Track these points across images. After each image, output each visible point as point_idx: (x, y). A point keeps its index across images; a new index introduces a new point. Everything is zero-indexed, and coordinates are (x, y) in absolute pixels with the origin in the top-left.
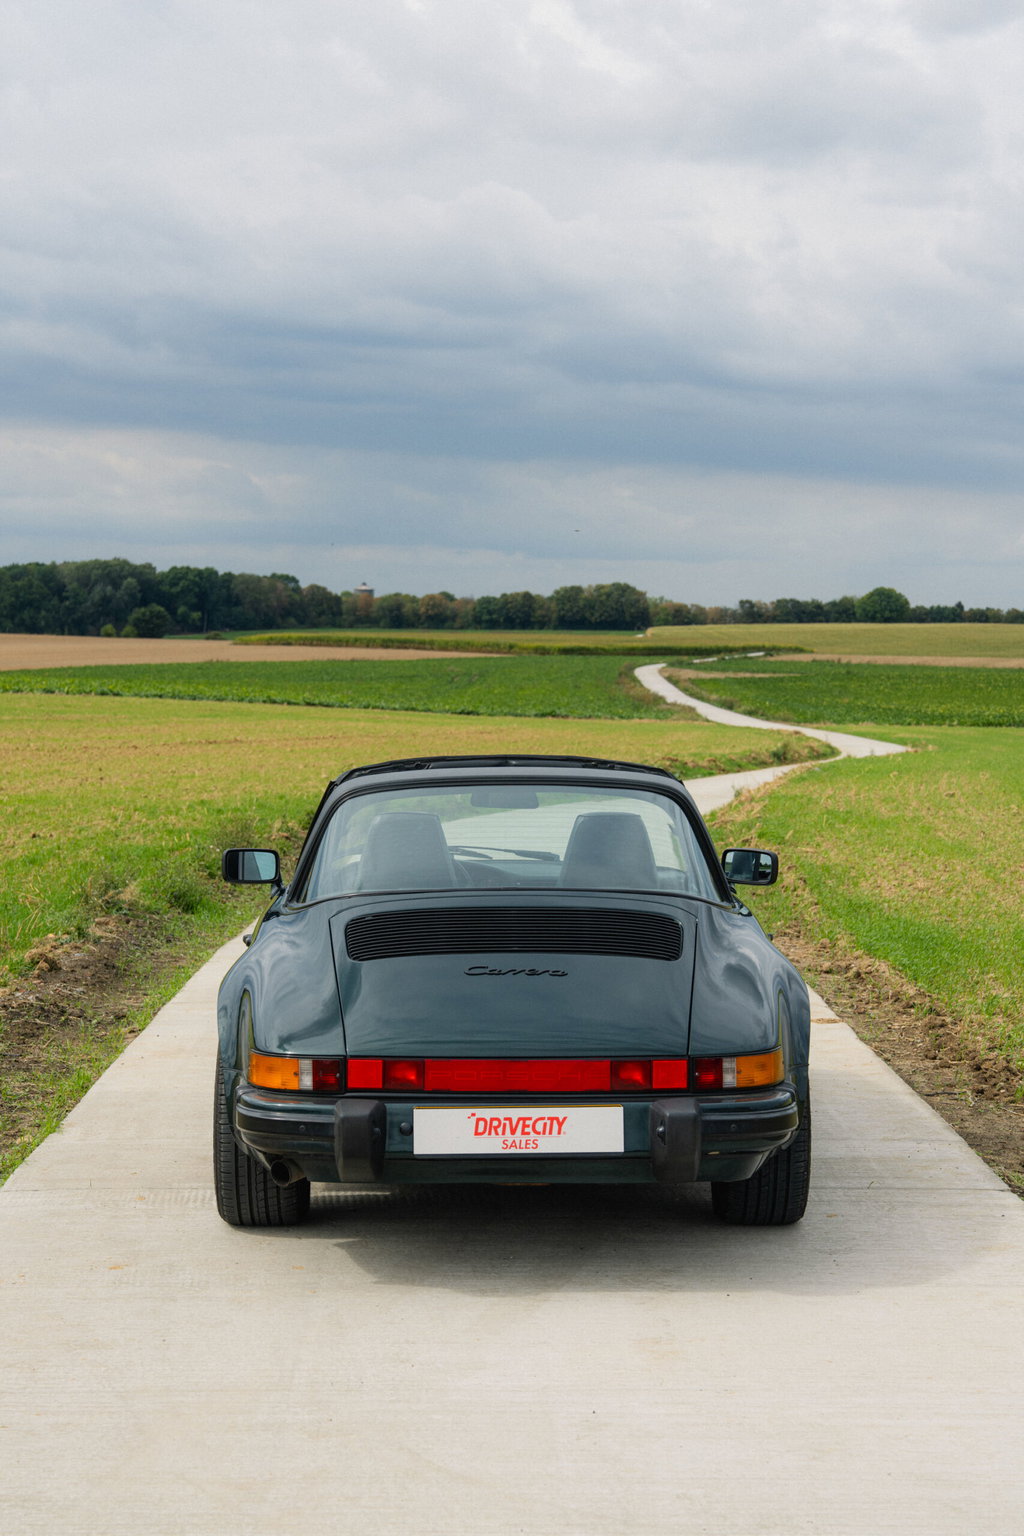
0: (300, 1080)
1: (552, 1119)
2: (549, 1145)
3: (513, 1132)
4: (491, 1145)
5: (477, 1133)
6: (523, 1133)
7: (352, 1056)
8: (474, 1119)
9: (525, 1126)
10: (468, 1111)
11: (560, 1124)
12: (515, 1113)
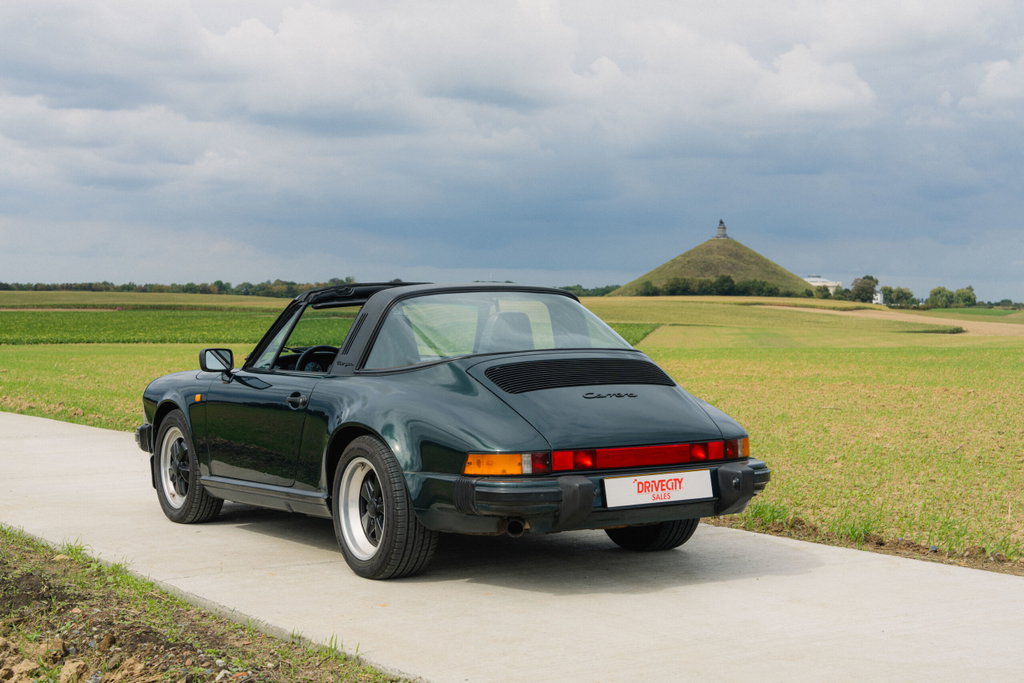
0: (522, 469)
1: (675, 480)
2: (676, 496)
3: (657, 490)
4: (646, 498)
5: (639, 492)
6: (663, 490)
7: (555, 450)
8: (636, 483)
9: (663, 485)
10: (632, 479)
11: (680, 483)
12: (657, 477)
